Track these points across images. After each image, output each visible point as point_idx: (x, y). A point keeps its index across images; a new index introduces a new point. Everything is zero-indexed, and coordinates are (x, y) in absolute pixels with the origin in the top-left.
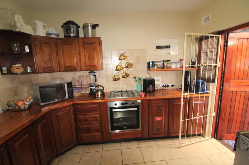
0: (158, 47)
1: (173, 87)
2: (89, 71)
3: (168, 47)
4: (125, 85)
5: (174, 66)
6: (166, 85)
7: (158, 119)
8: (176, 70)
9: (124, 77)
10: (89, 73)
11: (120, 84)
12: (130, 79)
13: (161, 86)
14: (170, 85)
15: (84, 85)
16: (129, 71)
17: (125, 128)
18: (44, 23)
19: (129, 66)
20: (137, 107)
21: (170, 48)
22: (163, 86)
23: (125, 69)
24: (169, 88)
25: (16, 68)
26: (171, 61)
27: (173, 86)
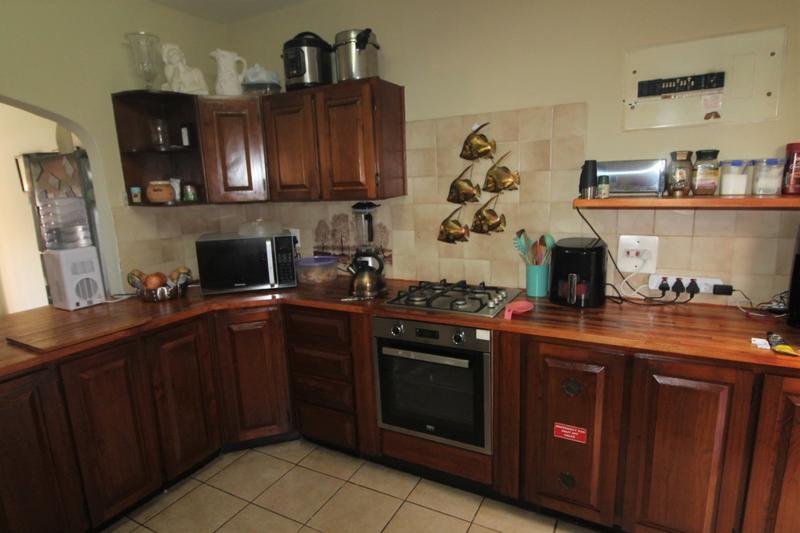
0: (649, 89)
2: (354, 203)
3: (713, 81)
4: (486, 263)
6: (679, 283)
7: (569, 432)
8: (750, 205)
9: (478, 228)
10: (355, 207)
11: (462, 257)
13: (654, 284)
14: (705, 285)
15: (348, 248)
17: (429, 427)
18: (239, 55)
20: (475, 355)
21: (720, 85)
22: (664, 287)
24: (697, 299)
25: (155, 190)
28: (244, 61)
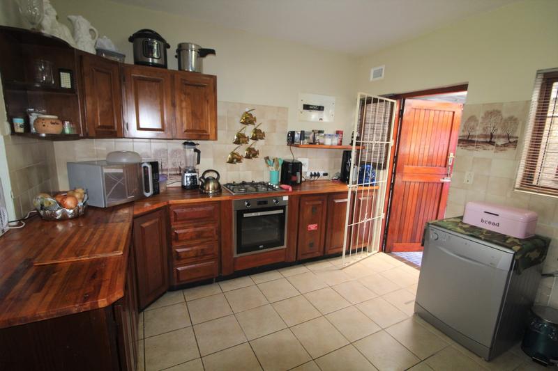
0: (307, 107)
1: (326, 178)
2: (184, 141)
3: (320, 108)
4: (250, 172)
5: (328, 142)
6: (315, 173)
7: (312, 227)
8: (331, 147)
9: (248, 157)
10: (185, 144)
11: (239, 170)
12: (260, 160)
13: (308, 175)
14: (321, 173)
15: (167, 170)
16: (258, 145)
17: (261, 247)
18: (92, 25)
19: (258, 135)
20: (283, 208)
21: (323, 110)
22: (311, 175)
23: (251, 142)
24: (320, 178)
26: (325, 133)
27: (325, 174)
28: (95, 30)
